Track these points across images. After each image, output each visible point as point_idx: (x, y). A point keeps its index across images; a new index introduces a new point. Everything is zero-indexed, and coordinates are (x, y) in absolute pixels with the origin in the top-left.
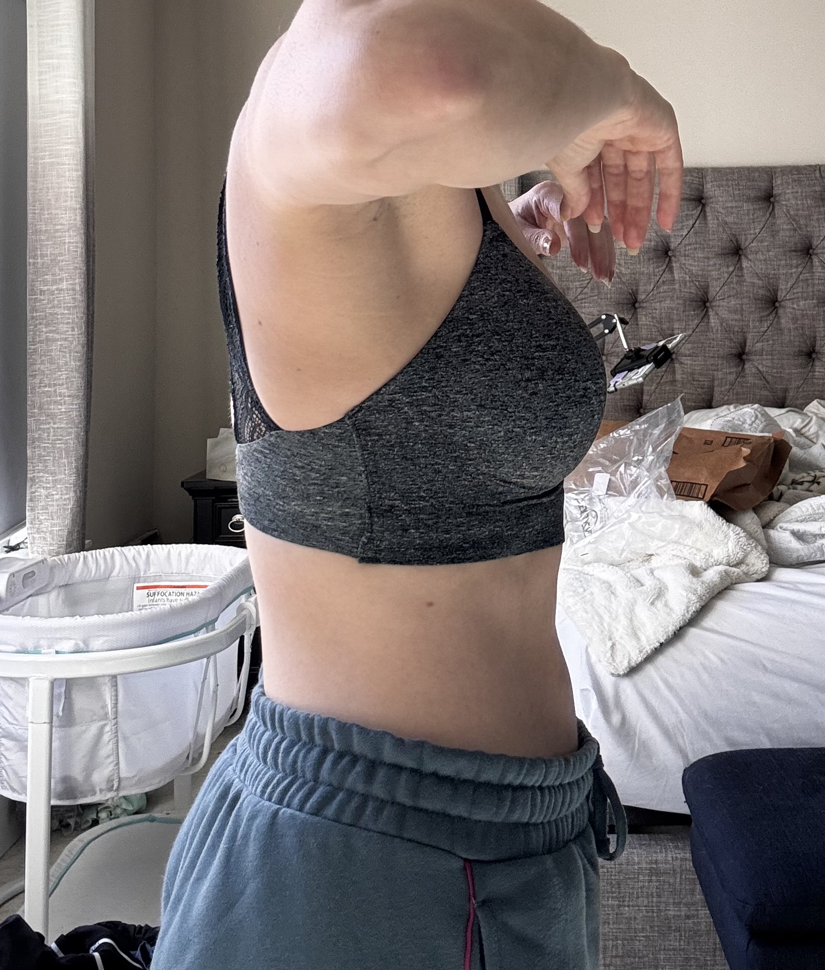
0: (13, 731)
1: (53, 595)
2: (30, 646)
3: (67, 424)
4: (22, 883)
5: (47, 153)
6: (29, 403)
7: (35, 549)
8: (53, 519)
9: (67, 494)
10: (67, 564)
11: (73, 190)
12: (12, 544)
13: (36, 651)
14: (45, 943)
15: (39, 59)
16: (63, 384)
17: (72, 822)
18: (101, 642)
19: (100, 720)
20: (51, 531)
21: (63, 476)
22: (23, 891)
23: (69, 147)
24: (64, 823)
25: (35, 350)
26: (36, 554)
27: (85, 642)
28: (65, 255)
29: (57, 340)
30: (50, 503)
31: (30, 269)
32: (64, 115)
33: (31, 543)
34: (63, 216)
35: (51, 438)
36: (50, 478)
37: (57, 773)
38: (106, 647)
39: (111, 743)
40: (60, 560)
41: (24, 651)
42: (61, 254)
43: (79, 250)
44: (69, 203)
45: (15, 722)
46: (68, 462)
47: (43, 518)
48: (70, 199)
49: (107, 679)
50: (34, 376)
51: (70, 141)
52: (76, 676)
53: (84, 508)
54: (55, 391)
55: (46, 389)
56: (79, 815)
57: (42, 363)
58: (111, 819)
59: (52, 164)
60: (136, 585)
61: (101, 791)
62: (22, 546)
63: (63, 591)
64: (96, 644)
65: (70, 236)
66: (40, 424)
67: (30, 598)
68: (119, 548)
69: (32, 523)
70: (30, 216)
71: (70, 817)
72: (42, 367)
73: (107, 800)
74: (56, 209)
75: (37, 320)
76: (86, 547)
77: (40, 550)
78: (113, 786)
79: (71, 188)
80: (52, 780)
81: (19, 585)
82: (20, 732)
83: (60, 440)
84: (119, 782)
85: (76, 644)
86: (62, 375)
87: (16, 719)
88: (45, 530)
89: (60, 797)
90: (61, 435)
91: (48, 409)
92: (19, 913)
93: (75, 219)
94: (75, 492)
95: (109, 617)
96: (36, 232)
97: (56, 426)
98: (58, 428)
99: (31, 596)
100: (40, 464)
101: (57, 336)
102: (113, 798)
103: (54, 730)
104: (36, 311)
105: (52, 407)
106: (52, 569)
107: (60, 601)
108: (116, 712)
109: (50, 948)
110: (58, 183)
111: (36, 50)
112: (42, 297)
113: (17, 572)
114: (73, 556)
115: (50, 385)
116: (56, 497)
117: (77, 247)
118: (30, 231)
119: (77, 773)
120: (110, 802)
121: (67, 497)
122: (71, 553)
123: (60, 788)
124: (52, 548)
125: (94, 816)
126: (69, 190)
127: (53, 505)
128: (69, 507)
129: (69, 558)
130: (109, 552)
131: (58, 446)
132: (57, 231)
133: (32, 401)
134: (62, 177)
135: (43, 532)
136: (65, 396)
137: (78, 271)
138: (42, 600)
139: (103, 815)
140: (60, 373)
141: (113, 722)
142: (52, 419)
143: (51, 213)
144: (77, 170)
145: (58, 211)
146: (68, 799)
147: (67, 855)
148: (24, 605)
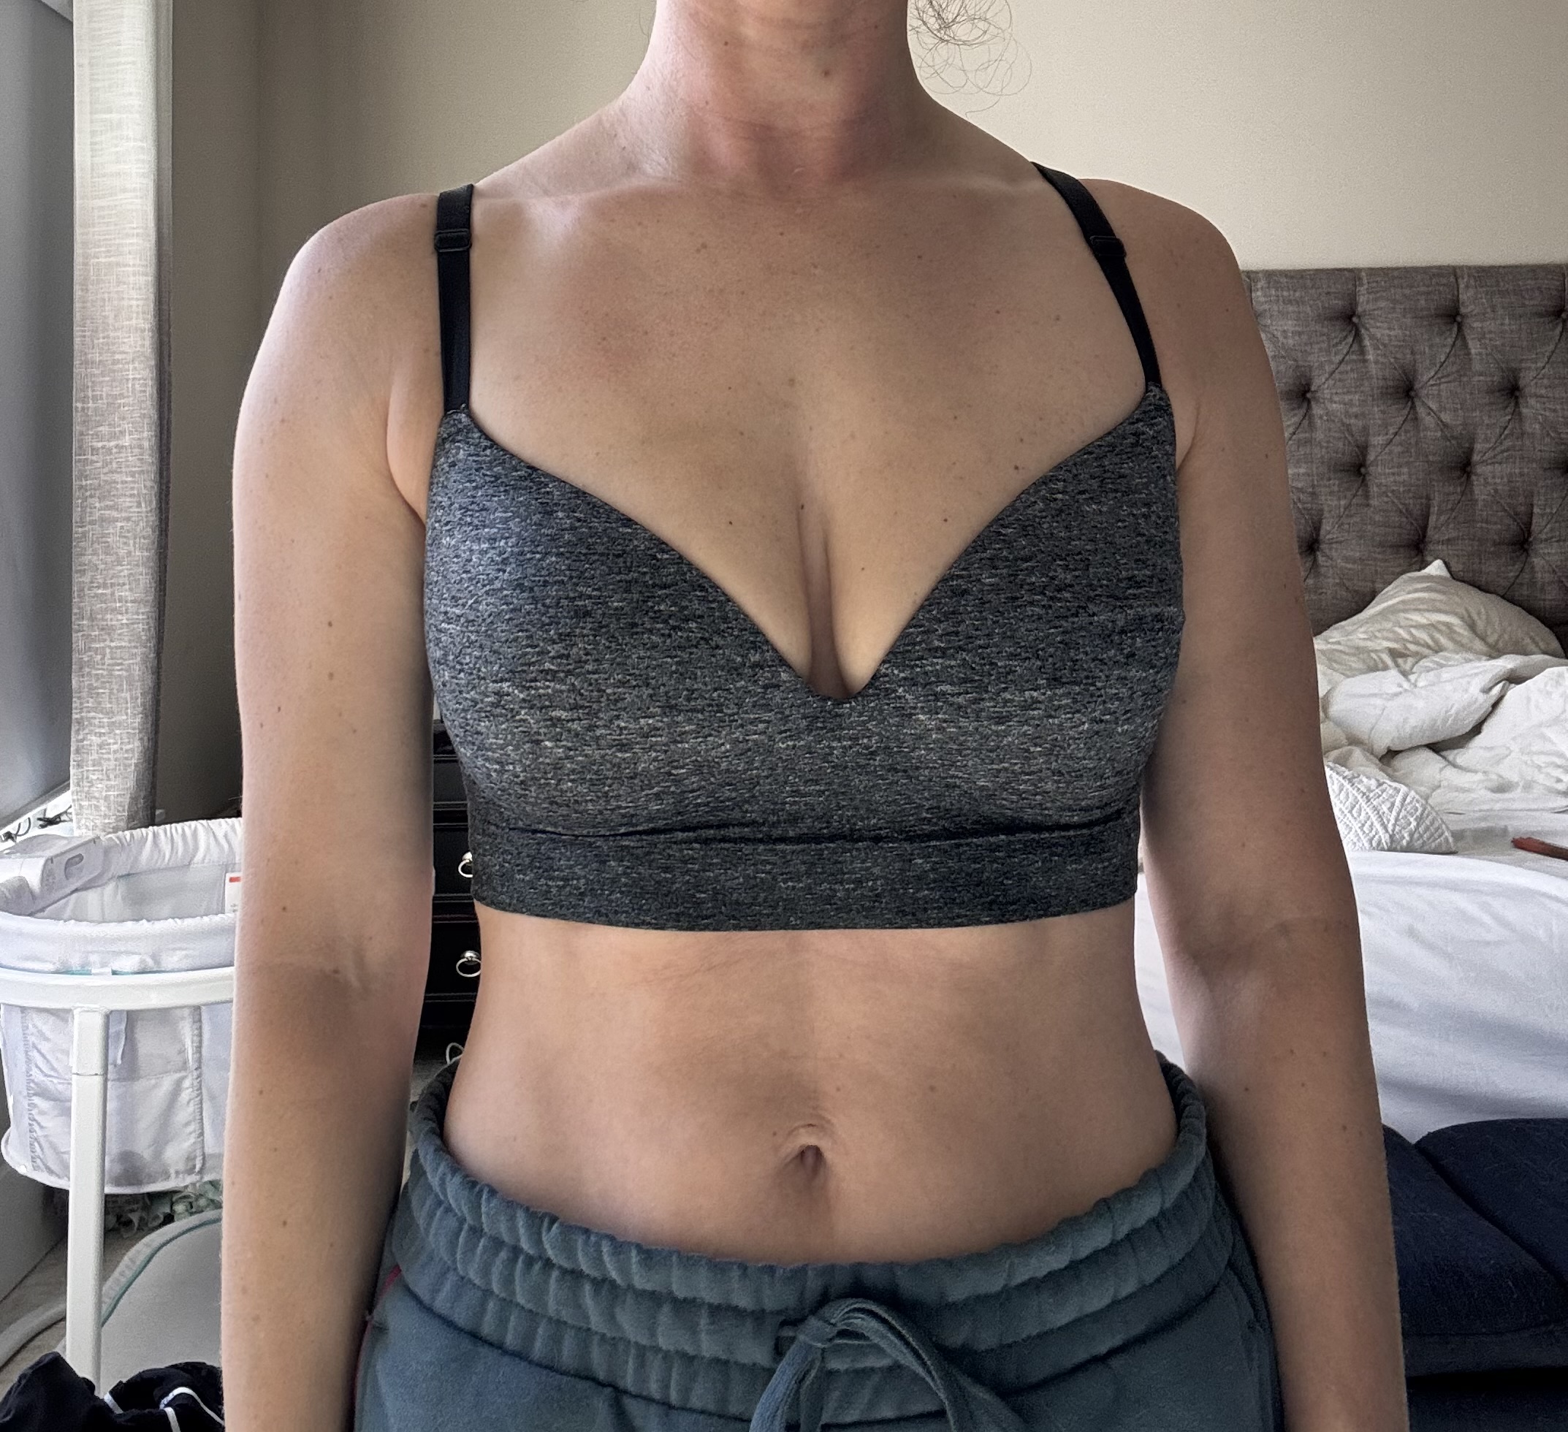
0: (51, 1087)
1: (110, 888)
2: (75, 962)
3: (130, 641)
4: (62, 1306)
5: (103, 249)
6: (75, 610)
7: (83, 821)
8: (109, 779)
9: (129, 743)
10: (129, 845)
11: (140, 303)
12: (50, 815)
13: (84, 971)
14: (96, 1393)
15: (91, 113)
16: (124, 584)
17: (135, 1218)
18: (176, 958)
19: (175, 1072)
20: (106, 798)
21: (125, 717)
22: (64, 1319)
23: (134, 240)
24: (123, 1219)
25: (84, 534)
26: (84, 831)
27: (155, 958)
28: (128, 397)
29: (116, 520)
30: (105, 756)
31: (77, 417)
32: (128, 195)
33: (77, 814)
34: (125, 340)
35: (107, 662)
36: (105, 720)
37: (113, 1148)
38: (184, 965)
39: (192, 1104)
40: (118, 838)
41: (66, 971)
42: (122, 396)
43: (149, 389)
44: (134, 322)
45: (52, 1073)
46: (131, 698)
47: (95, 777)
48: (135, 315)
49: (186, 1012)
50: (83, 572)
51: (135, 231)
52: (142, 1007)
53: (155, 764)
54: (113, 594)
55: (100, 591)
56: (146, 1208)
57: (95, 553)
58: (192, 1214)
59: (110, 264)
60: (229, 876)
61: (177, 1173)
62: (62, 818)
63: (122, 884)
64: (171, 960)
65: (135, 369)
66: (90, 642)
67: (75, 895)
68: (204, 822)
69: (79, 785)
70: (77, 340)
71: (132, 1211)
72: (95, 558)
73: (186, 1187)
74: (116, 330)
75: (86, 491)
76: (157, 820)
77: (91, 824)
78: (194, 1166)
79: (137, 299)
80: (107, 1159)
81: (59, 873)
82: (60, 1087)
83: (119, 665)
84: (204, 1159)
85: (142, 961)
86: (122, 571)
87: (53, 1069)
88: (97, 795)
89: (117, 1182)
90: (121, 658)
91: (103, 619)
92: (58, 1350)
93: (143, 346)
94: (141, 739)
95: (189, 923)
96: (86, 363)
97: (113, 644)
98: (117, 648)
99: (76, 890)
100: (91, 700)
101: (115, 514)
102: (194, 1184)
103: (109, 1084)
104: (86, 478)
105: (109, 616)
106: (107, 851)
107: (119, 897)
108: (200, 1061)
109: (103, 1400)
110: (117, 292)
111: (88, 99)
112: (94, 458)
113: (57, 856)
114: (137, 832)
115: (105, 586)
116: (115, 747)
117: (145, 385)
118: (76, 362)
119: (143, 1148)
120: (190, 1189)
121: (131, 746)
122: (135, 829)
123: (118, 1169)
124: (107, 821)
125: (168, 1210)
126: (134, 303)
127: (109, 759)
128: (134, 761)
129: (132, 835)
130: (190, 827)
131: (117, 673)
132: (118, 362)
133: (79, 608)
134: (124, 283)
135: (95, 797)
136: (126, 602)
137: (146, 421)
138: (92, 896)
139: (180, 1208)
140: (120, 568)
141: (195, 1073)
142: (109, 634)
143: (108, 337)
144: (146, 275)
145: (119, 334)
146: (130, 1184)
147: (127, 1267)
148: (66, 904)
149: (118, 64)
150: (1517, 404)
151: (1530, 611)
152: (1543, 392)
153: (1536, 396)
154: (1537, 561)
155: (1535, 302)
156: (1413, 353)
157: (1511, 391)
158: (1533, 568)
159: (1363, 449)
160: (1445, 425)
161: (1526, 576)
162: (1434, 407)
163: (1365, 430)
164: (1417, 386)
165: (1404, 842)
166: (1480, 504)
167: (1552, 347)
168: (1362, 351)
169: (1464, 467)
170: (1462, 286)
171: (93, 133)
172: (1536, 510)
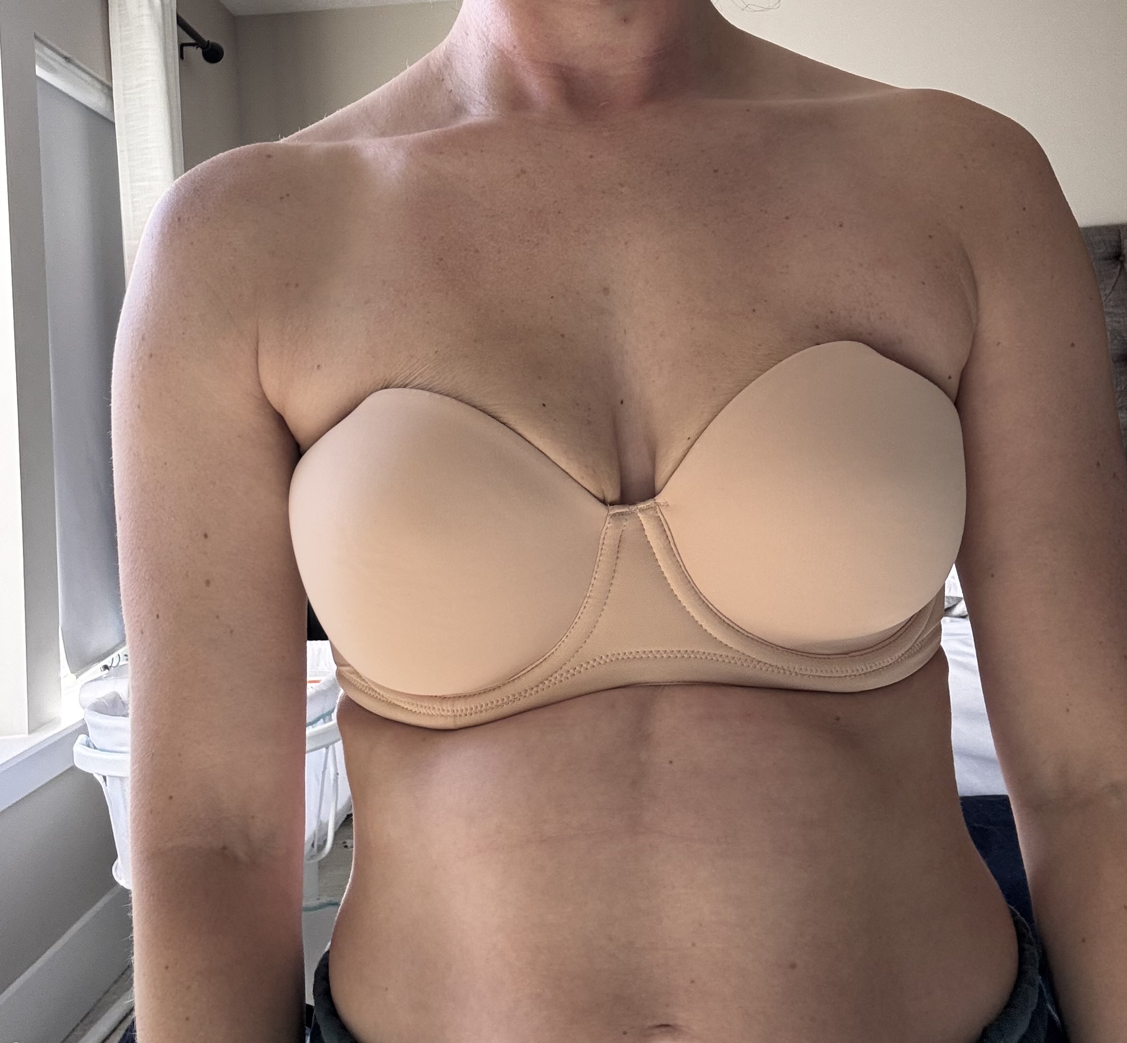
15: (131, 183)
149: (148, 148)
155: (1101, 251)
167: (1115, 279)
171: (133, 196)
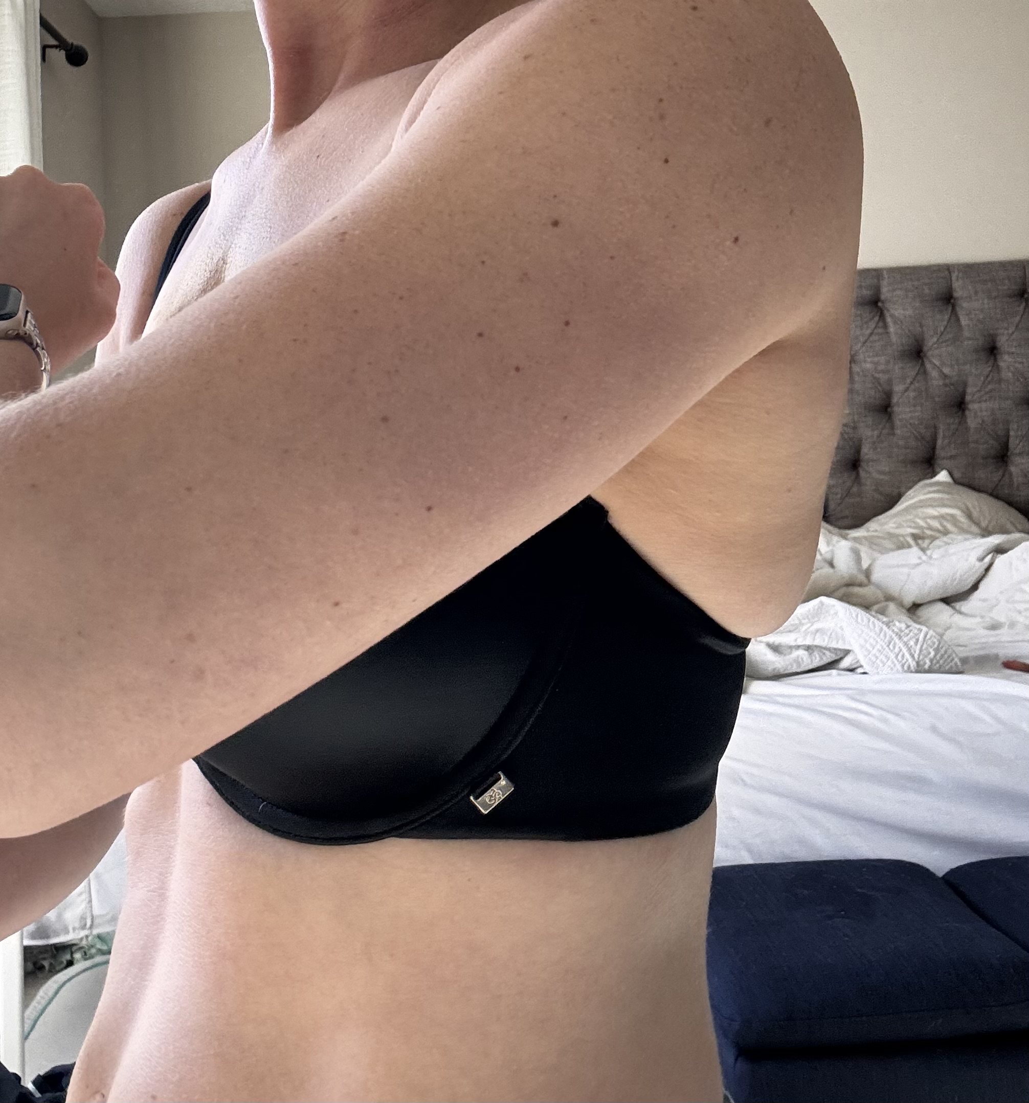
14: (22, 1083)
17: (46, 964)
24: (38, 966)
56: (54, 957)
58: (86, 959)
61: (74, 929)
71: (44, 959)
73: (81, 939)
78: (85, 925)
84: (93, 919)
89: (32, 936)
102: (87, 937)
109: (27, 1088)
120: (84, 943)
125: (68, 957)
139: (78, 956)
146: (41, 938)
147: (42, 998)
150: (995, 360)
151: (1010, 504)
152: (1013, 350)
153: (1009, 353)
154: (1013, 469)
155: (1005, 287)
156: (921, 326)
157: (992, 350)
158: (1011, 474)
159: (888, 395)
160: (945, 376)
161: (1006, 479)
162: (937, 363)
163: (890, 382)
164: (925, 349)
165: (926, 667)
166: (972, 431)
167: (1018, 318)
168: (885, 326)
169: (960, 405)
170: (954, 278)
172: (1012, 433)
